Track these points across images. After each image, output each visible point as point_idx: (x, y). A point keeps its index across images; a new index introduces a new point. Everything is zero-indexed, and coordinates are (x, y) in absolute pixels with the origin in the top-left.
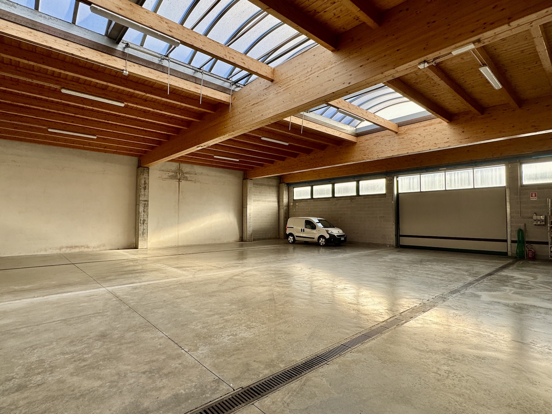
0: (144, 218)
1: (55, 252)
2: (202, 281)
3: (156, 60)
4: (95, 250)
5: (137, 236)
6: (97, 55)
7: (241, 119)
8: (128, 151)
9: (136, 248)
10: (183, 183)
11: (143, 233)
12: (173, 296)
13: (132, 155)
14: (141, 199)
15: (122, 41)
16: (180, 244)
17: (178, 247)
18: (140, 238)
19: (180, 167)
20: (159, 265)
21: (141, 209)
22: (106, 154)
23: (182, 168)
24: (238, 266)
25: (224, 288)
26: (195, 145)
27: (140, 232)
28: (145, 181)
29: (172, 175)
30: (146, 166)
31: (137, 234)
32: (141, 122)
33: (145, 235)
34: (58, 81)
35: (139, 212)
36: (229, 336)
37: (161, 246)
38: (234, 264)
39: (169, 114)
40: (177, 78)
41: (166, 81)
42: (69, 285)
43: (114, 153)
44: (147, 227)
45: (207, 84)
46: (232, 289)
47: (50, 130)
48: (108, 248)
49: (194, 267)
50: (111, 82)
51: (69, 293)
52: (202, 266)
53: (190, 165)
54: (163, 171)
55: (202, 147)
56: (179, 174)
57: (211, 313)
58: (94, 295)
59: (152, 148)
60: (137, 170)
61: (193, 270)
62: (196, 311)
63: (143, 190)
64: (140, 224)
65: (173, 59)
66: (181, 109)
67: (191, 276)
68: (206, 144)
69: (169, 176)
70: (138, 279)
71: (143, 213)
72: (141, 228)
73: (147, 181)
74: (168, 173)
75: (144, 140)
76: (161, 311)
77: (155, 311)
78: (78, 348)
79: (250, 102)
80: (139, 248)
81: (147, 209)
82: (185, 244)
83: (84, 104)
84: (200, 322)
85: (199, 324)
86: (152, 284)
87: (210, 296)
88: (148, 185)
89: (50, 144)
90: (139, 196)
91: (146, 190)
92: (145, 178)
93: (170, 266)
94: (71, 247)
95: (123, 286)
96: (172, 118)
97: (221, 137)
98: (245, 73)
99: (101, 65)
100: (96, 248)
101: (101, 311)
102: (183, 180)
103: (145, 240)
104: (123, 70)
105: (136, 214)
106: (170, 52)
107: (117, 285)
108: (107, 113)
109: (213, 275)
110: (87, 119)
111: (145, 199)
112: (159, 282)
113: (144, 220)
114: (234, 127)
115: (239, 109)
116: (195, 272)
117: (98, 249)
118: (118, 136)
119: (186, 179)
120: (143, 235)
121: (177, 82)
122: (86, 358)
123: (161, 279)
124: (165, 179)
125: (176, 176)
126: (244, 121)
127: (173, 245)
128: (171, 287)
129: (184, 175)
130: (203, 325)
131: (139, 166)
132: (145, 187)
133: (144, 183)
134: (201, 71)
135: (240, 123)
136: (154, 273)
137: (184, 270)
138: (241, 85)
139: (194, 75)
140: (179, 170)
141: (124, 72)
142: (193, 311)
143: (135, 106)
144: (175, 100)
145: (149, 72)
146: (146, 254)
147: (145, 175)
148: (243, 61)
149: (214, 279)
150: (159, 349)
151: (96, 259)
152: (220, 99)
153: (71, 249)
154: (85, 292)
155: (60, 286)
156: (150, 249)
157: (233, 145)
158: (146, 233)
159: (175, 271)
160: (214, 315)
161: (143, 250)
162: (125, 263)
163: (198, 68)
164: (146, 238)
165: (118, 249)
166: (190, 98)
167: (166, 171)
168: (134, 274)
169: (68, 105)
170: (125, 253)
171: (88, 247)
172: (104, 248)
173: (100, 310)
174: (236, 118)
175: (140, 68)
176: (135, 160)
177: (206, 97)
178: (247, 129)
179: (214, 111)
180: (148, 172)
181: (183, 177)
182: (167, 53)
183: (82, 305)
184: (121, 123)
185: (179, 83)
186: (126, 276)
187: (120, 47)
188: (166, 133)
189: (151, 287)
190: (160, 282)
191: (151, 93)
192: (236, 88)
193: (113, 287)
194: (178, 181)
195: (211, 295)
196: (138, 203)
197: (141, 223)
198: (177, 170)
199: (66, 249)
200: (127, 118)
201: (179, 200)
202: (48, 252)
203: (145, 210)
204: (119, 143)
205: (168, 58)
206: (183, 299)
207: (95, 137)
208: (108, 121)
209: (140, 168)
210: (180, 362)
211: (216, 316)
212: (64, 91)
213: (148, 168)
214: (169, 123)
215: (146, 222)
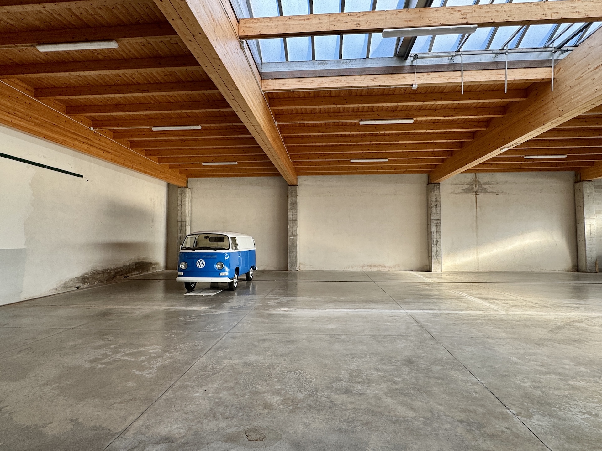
0: (436, 238)
1: (360, 269)
2: (520, 321)
3: (446, 61)
4: (390, 270)
5: (430, 258)
6: (388, 79)
7: (573, 95)
8: (417, 169)
9: (430, 270)
10: (481, 196)
11: (437, 255)
12: (482, 334)
13: (421, 172)
14: (432, 218)
15: (410, 55)
16: (481, 269)
17: (478, 273)
18: (433, 261)
19: (476, 178)
20: (458, 292)
21: (433, 229)
22: (397, 175)
23: (479, 179)
24: (577, 308)
25: (558, 336)
26: (498, 148)
27: (434, 254)
28: (436, 198)
29: (467, 189)
30: (436, 181)
31: (430, 256)
32: (430, 134)
33: (439, 257)
34: (357, 115)
35: (431, 232)
36: (584, 413)
37: (458, 271)
38: (569, 303)
39: (463, 117)
40: (472, 71)
41: (459, 80)
42: (373, 301)
43: (404, 172)
44: (440, 248)
45: (514, 65)
46: (575, 341)
47: (352, 161)
48: (402, 269)
49: (504, 300)
50: (401, 101)
51: (374, 310)
52: (516, 300)
53: (488, 174)
54: (456, 184)
55: (508, 147)
56: (476, 186)
57: (543, 369)
58: (395, 316)
59: (443, 160)
60: (427, 187)
61: (504, 305)
62: (518, 361)
63: (434, 208)
64: (433, 246)
65: (466, 51)
66: (476, 108)
67: (503, 312)
68: (514, 143)
69: (463, 190)
70: (436, 306)
71: (435, 233)
72: (434, 249)
73: (438, 199)
74: (462, 186)
75: (433, 153)
76: (469, 349)
77: (463, 347)
78: (388, 368)
79: (589, 67)
80: (433, 271)
81: (440, 229)
82: (488, 270)
83: (377, 130)
84: (528, 378)
85: (526, 380)
86: (453, 314)
87: (537, 344)
88: (440, 203)
89: (352, 173)
90: (431, 214)
91: (438, 208)
92: (436, 195)
93: (472, 295)
94: (371, 266)
95: (422, 311)
96: (465, 121)
97: (539, 129)
98: (578, 26)
99: (392, 87)
100: (391, 268)
101: (404, 335)
102: (481, 192)
103: (439, 263)
104: (412, 85)
105: (428, 234)
106: (462, 45)
107: (416, 309)
108: (397, 134)
109: (536, 315)
110: (380, 144)
111: (437, 218)
112: (461, 312)
113: (437, 241)
114: (561, 110)
115: (567, 83)
116: (508, 308)
117: (393, 269)
118: (408, 154)
119: (485, 191)
120: (436, 257)
121: (473, 77)
122: (396, 381)
123: (464, 310)
124: (458, 194)
125: (473, 188)
126: (579, 97)
127: (472, 270)
128: (478, 321)
129: (481, 187)
130: (534, 383)
131: (429, 182)
132: (437, 205)
133: (435, 200)
134: (504, 51)
135: (572, 101)
136: (453, 301)
137: (491, 303)
138: (569, 48)
139: (494, 60)
140: (476, 181)
141: (414, 85)
142: (514, 359)
143: (424, 119)
144: (470, 99)
145: (439, 76)
146: (441, 278)
147: (436, 192)
148: (575, 10)
149: (539, 321)
150: (475, 398)
151: (393, 279)
152: (535, 78)
153: (371, 267)
154: (387, 311)
155: (366, 301)
156: (444, 273)
157: (555, 136)
158: (440, 255)
159: (480, 302)
160: (549, 373)
161: (437, 274)
162: (421, 286)
163: (500, 50)
164: (440, 260)
165: (412, 271)
166: (489, 91)
167: (460, 185)
168: (432, 300)
169: (365, 135)
170: (419, 276)
171: (385, 267)
172: (398, 269)
173: (403, 333)
174: (563, 97)
175: (430, 76)
176: (424, 176)
177: (513, 81)
178: (585, 107)
179: (526, 96)
180: (439, 188)
181: (481, 189)
182: (459, 48)
183: (386, 324)
184: (410, 140)
185: (475, 77)
186: (424, 301)
187: (408, 63)
188: (458, 140)
189: (453, 318)
190: (462, 314)
191: (442, 100)
192: (560, 54)
193: (412, 311)
194: (474, 194)
195: (540, 343)
196: (430, 223)
197: (434, 244)
198: (473, 181)
199: (367, 268)
200: (416, 134)
201: (476, 217)
202: (354, 269)
203: (437, 229)
204: (408, 161)
205: (460, 53)
206: (497, 340)
207: (387, 160)
208: (398, 141)
209: (430, 185)
210: (506, 425)
211: (553, 377)
212: (362, 123)
213: (439, 184)
214: (463, 128)
215: (438, 243)
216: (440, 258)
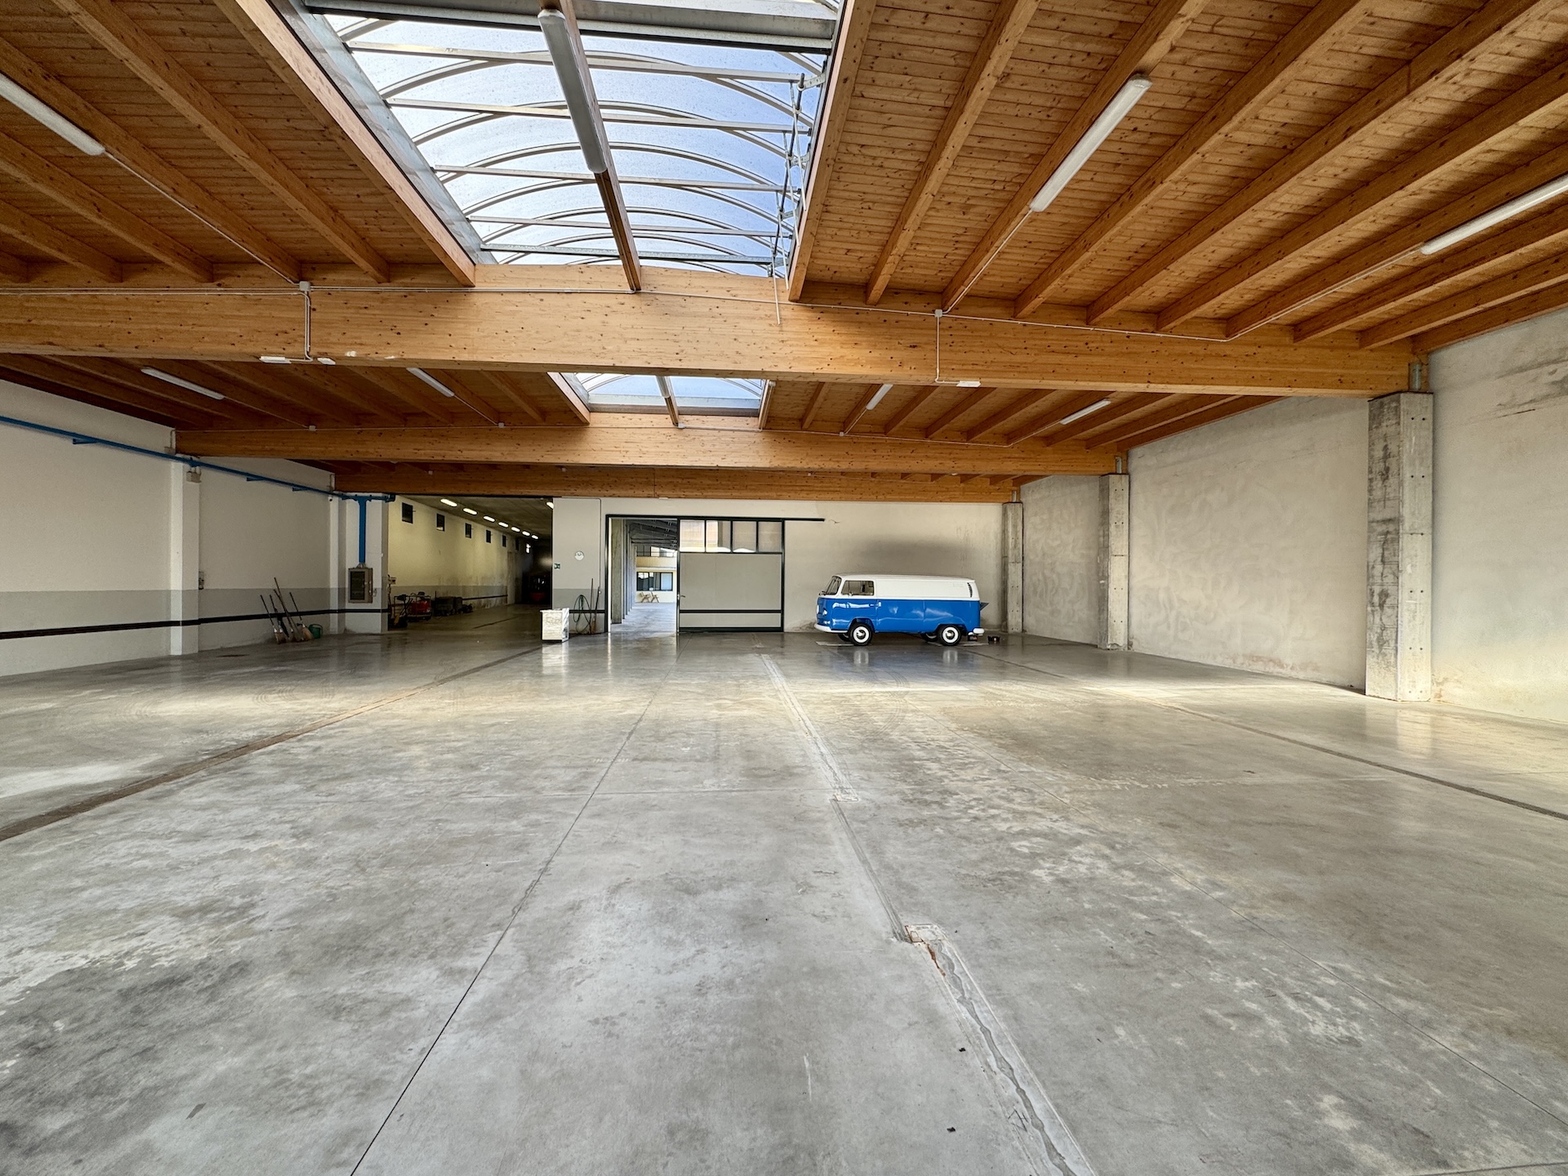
0: (1382, 585)
4: (1294, 675)
11: (1382, 643)
14: (1372, 515)
18: (1370, 659)
21: (1374, 553)
27: (1371, 637)
28: (1386, 448)
33: (1389, 650)
35: (1369, 563)
44: (1393, 617)
48: (1325, 677)
54: (1521, 370)
63: (1378, 484)
64: (1370, 609)
69: (1554, 383)
71: (1379, 568)
73: (1393, 448)
74: (1551, 368)
80: (1369, 691)
81: (1398, 552)
90: (1370, 505)
91: (1392, 480)
92: (1385, 437)
100: (1297, 671)
103: (1388, 668)
111: (1388, 514)
113: (1384, 595)
117: (1301, 675)
120: (1381, 647)
132: (1387, 469)
133: (1382, 454)
147: (1387, 425)
158: (1392, 644)
164: (1392, 660)
165: (1346, 688)
167: (1540, 365)
171: (1281, 665)
172: (1316, 675)
197: (1373, 605)
203: (1386, 553)
213: (1397, 394)
215: (1389, 601)
216: (1393, 652)
